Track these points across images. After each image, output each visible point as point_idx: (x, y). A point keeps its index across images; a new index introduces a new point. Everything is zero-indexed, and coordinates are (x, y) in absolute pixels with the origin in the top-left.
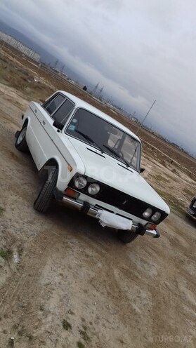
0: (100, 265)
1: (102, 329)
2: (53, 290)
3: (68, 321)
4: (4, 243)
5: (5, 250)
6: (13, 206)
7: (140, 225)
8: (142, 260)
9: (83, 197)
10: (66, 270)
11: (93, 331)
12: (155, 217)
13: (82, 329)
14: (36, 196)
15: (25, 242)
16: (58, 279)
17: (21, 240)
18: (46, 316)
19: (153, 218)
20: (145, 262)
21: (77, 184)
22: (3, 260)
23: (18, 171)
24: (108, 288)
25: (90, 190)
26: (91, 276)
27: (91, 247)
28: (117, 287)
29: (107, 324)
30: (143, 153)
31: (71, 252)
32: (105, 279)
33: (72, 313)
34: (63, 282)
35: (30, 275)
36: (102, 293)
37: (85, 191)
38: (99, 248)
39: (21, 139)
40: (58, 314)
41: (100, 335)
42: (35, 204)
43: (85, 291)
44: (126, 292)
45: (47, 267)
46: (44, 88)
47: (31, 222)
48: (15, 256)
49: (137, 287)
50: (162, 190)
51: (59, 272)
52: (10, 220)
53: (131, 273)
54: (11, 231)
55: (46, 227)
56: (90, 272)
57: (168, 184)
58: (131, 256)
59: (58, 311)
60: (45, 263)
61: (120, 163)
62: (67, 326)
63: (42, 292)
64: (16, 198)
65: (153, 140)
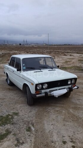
0: (64, 111)
1: (78, 135)
2: (53, 132)
3: (64, 140)
4: (25, 126)
5: (27, 128)
6: (21, 109)
7: (69, 88)
8: (78, 100)
9: (43, 91)
10: (53, 122)
11: (75, 138)
12: (73, 82)
13: (70, 140)
14: (26, 100)
15: (32, 120)
16: (52, 127)
17: (31, 121)
18: (56, 144)
19: (72, 82)
20: (79, 100)
21: (38, 88)
22: (29, 132)
23: (15, 94)
24: (71, 118)
25: (44, 87)
26: (63, 118)
27: (57, 107)
28: (74, 116)
29: (79, 133)
30: (55, 56)
31: (51, 113)
32: (69, 115)
33: (64, 137)
34: (54, 127)
35: (41, 132)
36: (70, 122)
37: (42, 89)
38: (60, 105)
39: (9, 81)
40: (59, 140)
41: (78, 138)
42: (28, 103)
43: (64, 125)
44: (79, 116)
45: (46, 125)
46: (5, 54)
47: (31, 111)
48: (32, 128)
49: (81, 111)
50: (70, 66)
51: (51, 124)
52: (23, 115)
53: (76, 107)
54: (26, 119)
55: (37, 110)
56: (62, 117)
57: (71, 62)
58: (73, 101)
59: (58, 139)
60: (44, 124)
61: (49, 70)
62: (64, 143)
63: (49, 135)
64: (20, 106)
65: (56, 48)
